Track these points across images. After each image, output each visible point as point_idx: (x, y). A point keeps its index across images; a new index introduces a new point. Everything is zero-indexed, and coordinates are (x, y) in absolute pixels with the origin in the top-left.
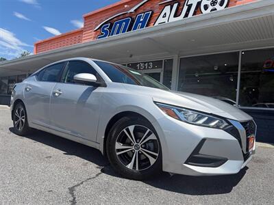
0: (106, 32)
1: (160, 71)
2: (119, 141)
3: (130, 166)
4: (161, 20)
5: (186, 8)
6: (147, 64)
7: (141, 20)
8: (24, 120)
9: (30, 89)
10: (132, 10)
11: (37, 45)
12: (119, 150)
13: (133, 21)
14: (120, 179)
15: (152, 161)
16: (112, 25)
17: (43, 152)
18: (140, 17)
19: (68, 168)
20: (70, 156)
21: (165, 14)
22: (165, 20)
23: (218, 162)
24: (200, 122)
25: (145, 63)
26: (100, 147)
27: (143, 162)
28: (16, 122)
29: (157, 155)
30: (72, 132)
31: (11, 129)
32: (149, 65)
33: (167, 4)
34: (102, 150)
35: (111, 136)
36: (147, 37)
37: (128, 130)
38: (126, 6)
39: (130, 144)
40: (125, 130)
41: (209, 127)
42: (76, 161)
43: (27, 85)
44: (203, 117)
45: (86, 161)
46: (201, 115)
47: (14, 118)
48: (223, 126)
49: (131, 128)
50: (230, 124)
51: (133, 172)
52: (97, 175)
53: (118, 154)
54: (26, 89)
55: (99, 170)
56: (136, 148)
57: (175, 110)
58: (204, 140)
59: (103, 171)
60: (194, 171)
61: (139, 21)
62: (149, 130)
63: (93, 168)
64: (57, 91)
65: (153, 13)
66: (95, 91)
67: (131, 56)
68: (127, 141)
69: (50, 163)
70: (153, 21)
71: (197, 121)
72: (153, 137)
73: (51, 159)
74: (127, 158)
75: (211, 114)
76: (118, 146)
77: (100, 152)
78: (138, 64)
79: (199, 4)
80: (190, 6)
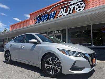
0: (39, 20)
1: (61, 34)
2: (46, 64)
3: (51, 73)
4: (60, 14)
5: (69, 9)
6: (55, 32)
8: (9, 58)
9: (12, 46)
11: (11, 26)
12: (46, 67)
13: (49, 15)
14: (47, 78)
15: (59, 70)
16: (41, 17)
17: (18, 69)
18: (52, 14)
19: (28, 75)
20: (28, 71)
21: (61, 12)
22: (61, 14)
23: (81, 69)
24: (74, 55)
25: (55, 31)
26: (40, 66)
27: (55, 71)
28: (6, 59)
29: (60, 68)
30: (29, 61)
31: (4, 62)
32: (56, 32)
33: (62, 8)
34: (40, 67)
35: (43, 62)
36: (55, 22)
37: (49, 59)
38: (46, 10)
39: (50, 65)
40: (48, 59)
41: (77, 56)
42: (31, 72)
43: (11, 44)
44: (75, 53)
45: (35, 72)
46: (74, 52)
47: (6, 57)
48: (82, 56)
49: (50, 58)
50: (85, 55)
51: (52, 75)
52: (39, 77)
53: (46, 68)
54: (10, 46)
55: (40, 75)
56: (52, 66)
57: (65, 51)
58: (75, 61)
59: (41, 75)
60: (73, 73)
62: (57, 59)
63: (37, 74)
64: (23, 46)
65: (56, 12)
66: (36, 46)
67: (49, 29)
68: (49, 63)
69: (22, 73)
70: (57, 15)
71: (73, 54)
72: (58, 61)
73: (22, 72)
74: (49, 70)
75: (78, 52)
76: (46, 65)
77: (40, 68)
78: (52, 32)
79: (74, 7)
80: (71, 9)
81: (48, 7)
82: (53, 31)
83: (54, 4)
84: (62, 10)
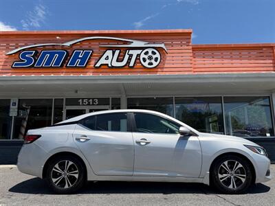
0: (29, 59)
1: (108, 108)
3: (231, 187)
5: (127, 57)
7: (80, 56)
8: (76, 175)
10: (68, 44)
12: (221, 178)
15: (243, 180)
18: (78, 53)
21: (108, 57)
22: (108, 62)
25: (89, 99)
32: (94, 102)
33: (108, 49)
38: (58, 38)
40: (222, 165)
49: (226, 163)
53: (221, 181)
61: (76, 57)
62: (236, 162)
65: (93, 53)
66: (189, 140)
72: (240, 166)
78: (80, 99)
79: (139, 55)
80: (131, 56)
81: (65, 32)
82: (83, 99)
83: (87, 32)
84: (109, 53)
